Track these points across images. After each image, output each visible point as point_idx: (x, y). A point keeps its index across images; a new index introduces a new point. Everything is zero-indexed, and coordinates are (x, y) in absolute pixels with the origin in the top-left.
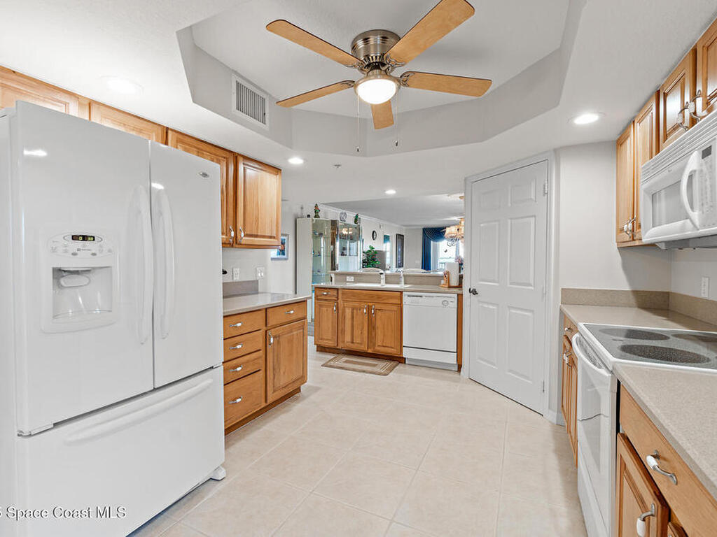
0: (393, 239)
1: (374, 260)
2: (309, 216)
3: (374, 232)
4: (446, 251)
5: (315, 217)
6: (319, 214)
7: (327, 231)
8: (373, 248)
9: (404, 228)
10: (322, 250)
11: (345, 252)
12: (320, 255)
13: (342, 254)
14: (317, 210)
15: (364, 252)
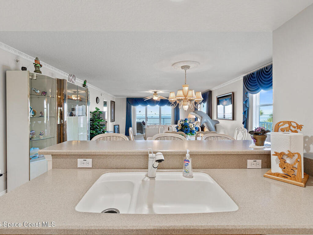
0: (109, 104)
1: (99, 118)
2: (24, 69)
3: (97, 98)
4: (140, 112)
5: (34, 72)
6: (41, 69)
7: (52, 91)
8: (98, 109)
9: (115, 97)
10: (45, 110)
11: (73, 112)
12: (42, 116)
13: (71, 115)
14: (37, 66)
15: (91, 113)
